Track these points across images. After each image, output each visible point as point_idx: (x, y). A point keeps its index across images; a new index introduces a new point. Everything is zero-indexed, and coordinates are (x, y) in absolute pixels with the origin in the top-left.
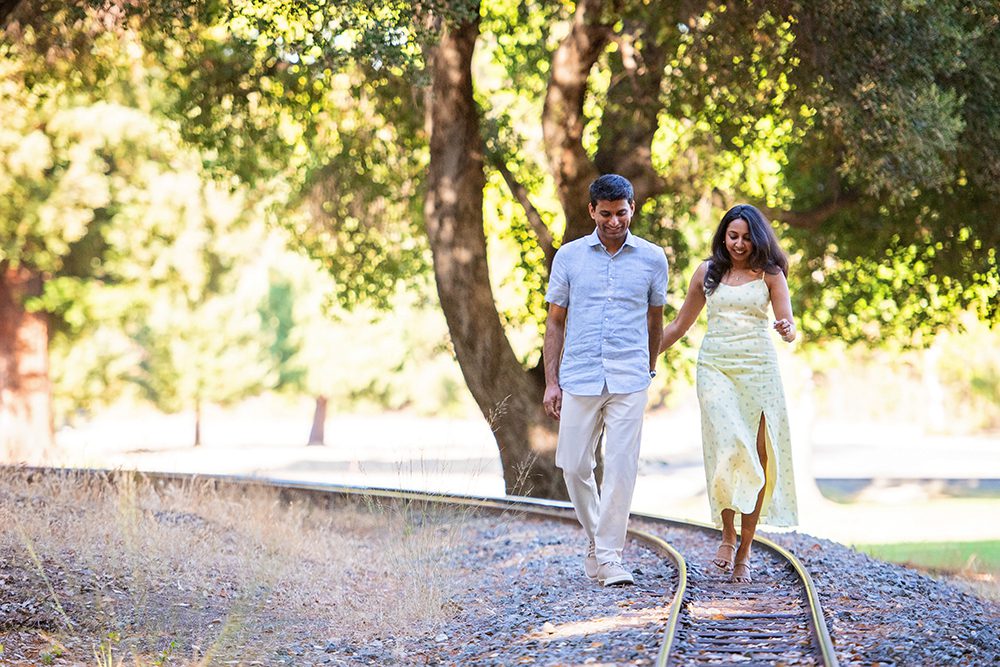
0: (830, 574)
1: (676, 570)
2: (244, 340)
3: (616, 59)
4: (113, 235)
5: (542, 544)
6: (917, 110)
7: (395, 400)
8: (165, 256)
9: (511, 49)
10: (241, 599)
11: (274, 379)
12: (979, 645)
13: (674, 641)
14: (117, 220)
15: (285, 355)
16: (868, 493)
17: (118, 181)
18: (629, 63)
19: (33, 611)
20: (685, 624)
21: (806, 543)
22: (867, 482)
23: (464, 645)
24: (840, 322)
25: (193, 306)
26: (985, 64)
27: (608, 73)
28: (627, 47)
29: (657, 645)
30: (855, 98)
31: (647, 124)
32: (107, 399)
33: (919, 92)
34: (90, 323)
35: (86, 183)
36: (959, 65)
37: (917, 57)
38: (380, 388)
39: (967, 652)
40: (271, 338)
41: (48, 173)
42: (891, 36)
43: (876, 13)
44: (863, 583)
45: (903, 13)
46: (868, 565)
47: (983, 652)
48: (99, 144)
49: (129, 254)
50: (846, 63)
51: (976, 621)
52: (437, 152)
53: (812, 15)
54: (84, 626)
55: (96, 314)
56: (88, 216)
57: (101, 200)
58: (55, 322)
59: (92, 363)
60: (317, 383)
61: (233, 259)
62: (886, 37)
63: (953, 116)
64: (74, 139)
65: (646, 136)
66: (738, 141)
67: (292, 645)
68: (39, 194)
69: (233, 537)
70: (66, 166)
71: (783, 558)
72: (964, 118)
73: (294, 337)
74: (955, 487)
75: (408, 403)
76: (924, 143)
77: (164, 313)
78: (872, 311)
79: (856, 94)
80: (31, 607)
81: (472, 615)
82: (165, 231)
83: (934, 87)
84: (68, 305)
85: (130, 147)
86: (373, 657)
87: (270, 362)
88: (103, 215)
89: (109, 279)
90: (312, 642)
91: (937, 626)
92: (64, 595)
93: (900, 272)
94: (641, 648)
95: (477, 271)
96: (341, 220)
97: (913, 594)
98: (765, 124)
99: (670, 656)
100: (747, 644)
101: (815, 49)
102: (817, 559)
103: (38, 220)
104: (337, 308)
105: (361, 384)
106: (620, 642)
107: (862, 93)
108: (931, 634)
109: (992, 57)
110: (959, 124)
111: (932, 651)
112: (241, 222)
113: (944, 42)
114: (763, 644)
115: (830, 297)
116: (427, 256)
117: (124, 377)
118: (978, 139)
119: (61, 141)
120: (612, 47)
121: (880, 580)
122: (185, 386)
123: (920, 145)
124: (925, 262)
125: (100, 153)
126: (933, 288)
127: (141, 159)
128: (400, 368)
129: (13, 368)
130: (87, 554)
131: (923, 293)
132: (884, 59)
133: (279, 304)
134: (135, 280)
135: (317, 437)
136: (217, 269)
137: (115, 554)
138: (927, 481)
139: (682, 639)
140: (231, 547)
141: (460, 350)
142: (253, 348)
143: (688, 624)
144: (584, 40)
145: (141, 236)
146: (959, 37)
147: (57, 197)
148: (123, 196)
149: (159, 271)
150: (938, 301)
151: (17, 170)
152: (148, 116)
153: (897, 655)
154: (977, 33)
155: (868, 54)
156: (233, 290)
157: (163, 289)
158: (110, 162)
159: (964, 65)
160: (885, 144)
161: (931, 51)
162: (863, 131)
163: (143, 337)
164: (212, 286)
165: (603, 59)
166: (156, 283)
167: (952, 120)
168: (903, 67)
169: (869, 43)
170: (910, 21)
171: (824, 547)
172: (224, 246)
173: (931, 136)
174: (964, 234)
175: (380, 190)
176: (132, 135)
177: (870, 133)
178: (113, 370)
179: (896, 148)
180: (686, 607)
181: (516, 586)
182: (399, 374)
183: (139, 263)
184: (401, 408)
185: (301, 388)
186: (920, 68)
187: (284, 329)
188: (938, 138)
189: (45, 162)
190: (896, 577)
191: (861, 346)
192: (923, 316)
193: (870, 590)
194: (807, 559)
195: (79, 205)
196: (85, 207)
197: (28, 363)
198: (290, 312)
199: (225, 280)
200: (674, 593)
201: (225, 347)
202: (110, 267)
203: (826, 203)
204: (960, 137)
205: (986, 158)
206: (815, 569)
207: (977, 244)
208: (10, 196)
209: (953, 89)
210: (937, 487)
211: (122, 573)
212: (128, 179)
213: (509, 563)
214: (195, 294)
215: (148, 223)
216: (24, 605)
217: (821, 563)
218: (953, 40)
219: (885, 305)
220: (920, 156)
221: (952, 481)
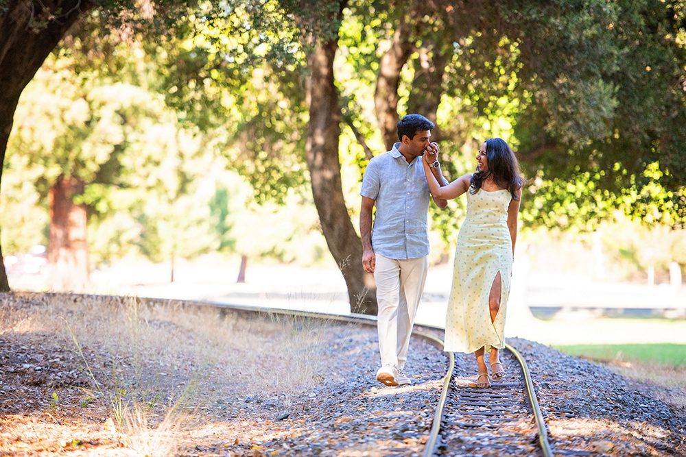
0: (537, 361)
1: (448, 358)
2: (200, 222)
3: (417, 63)
4: (124, 160)
5: (371, 342)
6: (591, 94)
7: (287, 257)
8: (155, 173)
9: (357, 56)
10: (197, 371)
11: (217, 244)
12: (623, 404)
13: (446, 399)
14: (127, 151)
15: (224, 230)
16: (559, 315)
17: (128, 128)
18: (425, 65)
19: (76, 376)
20: (453, 389)
21: (523, 343)
22: (559, 309)
23: (325, 399)
24: (545, 216)
25: (171, 202)
26: (631, 68)
27: (413, 71)
28: (424, 55)
29: (436, 401)
30: (555, 87)
31: (435, 100)
32: (120, 255)
33: (592, 84)
34: (111, 210)
35: (110, 129)
36: (615, 69)
37: (591, 63)
38: (278, 251)
39: (616, 407)
40: (216, 220)
41: (88, 123)
42: (576, 52)
43: (568, 38)
44: (556, 367)
45: (584, 38)
46: (559, 356)
47: (625, 407)
48: (117, 107)
49: (134, 171)
50: (550, 67)
51: (621, 390)
52: (313, 114)
53: (531, 38)
54: (105, 385)
55: (115, 206)
56: (111, 149)
57: (118, 140)
58: (90, 210)
59: (112, 234)
60: (242, 247)
61: (194, 175)
62: (574, 51)
63: (612, 98)
64: (102, 104)
65: (433, 107)
66: (487, 111)
67: (226, 398)
68: (82, 136)
69: (193, 336)
70: (98, 119)
71: (510, 352)
72: (618, 99)
73: (229, 220)
74: (609, 312)
75: (294, 259)
76: (595, 113)
77: (154, 206)
78: (563, 210)
79: (556, 84)
80: (75, 374)
81: (330, 382)
82: (155, 158)
83: (601, 82)
84: (98, 200)
85: (136, 109)
86: (273, 406)
87: (215, 234)
88: (119, 149)
89: (122, 186)
90: (237, 396)
91: (599, 392)
92: (94, 367)
93: (580, 187)
94: (427, 402)
95: (335, 184)
96: (257, 153)
97: (585, 374)
98: (503, 101)
99: (444, 407)
100: (489, 401)
101: (533, 58)
102: (529, 352)
103: (81, 150)
104: (254, 204)
105: (268, 248)
106: (415, 399)
107: (559, 84)
108: (595, 396)
109: (634, 64)
110: (615, 103)
111: (595, 406)
112: (199, 154)
113: (607, 55)
114: (498, 401)
115: (539, 202)
116: (307, 175)
117: (131, 242)
118: (626, 111)
119: (95, 105)
120: (415, 56)
121: (566, 365)
122: (165, 248)
123: (592, 114)
124: (594, 182)
125: (118, 112)
126: (598, 197)
127: (141, 116)
128: (290, 239)
129: (66, 236)
130: (108, 344)
131: (593, 200)
132: (572, 65)
133: (220, 202)
134: (137, 187)
135: (241, 278)
136: (185, 180)
137: (124, 343)
138: (592, 309)
139: (451, 398)
140: (191, 341)
141: (325, 229)
142: (205, 226)
143: (455, 389)
144: (399, 51)
145: (141, 160)
146: (616, 52)
147: (93, 137)
148: (131, 138)
149: (151, 181)
150: (602, 204)
151: (69, 121)
152: (146, 91)
153: (575, 408)
154: (626, 50)
155: (563, 62)
156: (194, 192)
157: (154, 192)
158: (124, 118)
159: (618, 69)
160: (572, 113)
161: (599, 60)
162: (560, 106)
163: (142, 219)
164: (182, 190)
165: (410, 62)
166: (149, 188)
167: (611, 101)
168: (583, 69)
169: (564, 55)
170: (587, 43)
171: (534, 346)
172: (189, 167)
173: (599, 109)
174: (617, 166)
175: (280, 136)
176: (137, 102)
177: (563, 107)
178: (124, 238)
179: (578, 116)
180: (454, 379)
181: (356, 366)
182: (290, 242)
183: (140, 176)
184: (291, 262)
185: (232, 250)
186: (593, 70)
187: (224, 215)
188: (602, 111)
189: (86, 117)
190: (575, 363)
191: (556, 230)
192: (592, 213)
193: (560, 371)
194: (524, 353)
195: (104, 142)
196: (109, 143)
197: (75, 233)
198: (226, 206)
199: (189, 187)
200: (447, 371)
201: (189, 226)
202: (123, 178)
203: (538, 147)
204: (616, 110)
205: (630, 123)
206: (528, 358)
207: (625, 172)
208: (66, 136)
209: (612, 83)
210: (599, 312)
211: (128, 355)
212: (134, 128)
213: (352, 353)
214: (172, 194)
215: (146, 154)
216: (71, 373)
217: (532, 355)
218: (612, 54)
219: (570, 206)
220: (592, 121)
221: (608, 309)
